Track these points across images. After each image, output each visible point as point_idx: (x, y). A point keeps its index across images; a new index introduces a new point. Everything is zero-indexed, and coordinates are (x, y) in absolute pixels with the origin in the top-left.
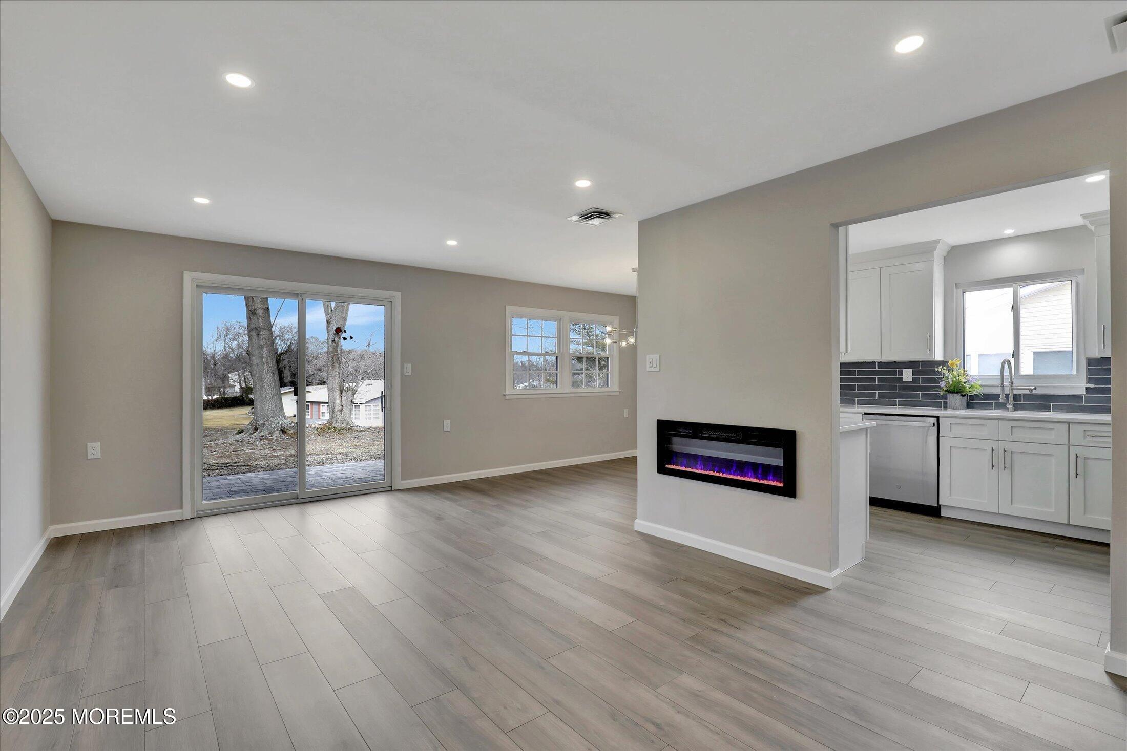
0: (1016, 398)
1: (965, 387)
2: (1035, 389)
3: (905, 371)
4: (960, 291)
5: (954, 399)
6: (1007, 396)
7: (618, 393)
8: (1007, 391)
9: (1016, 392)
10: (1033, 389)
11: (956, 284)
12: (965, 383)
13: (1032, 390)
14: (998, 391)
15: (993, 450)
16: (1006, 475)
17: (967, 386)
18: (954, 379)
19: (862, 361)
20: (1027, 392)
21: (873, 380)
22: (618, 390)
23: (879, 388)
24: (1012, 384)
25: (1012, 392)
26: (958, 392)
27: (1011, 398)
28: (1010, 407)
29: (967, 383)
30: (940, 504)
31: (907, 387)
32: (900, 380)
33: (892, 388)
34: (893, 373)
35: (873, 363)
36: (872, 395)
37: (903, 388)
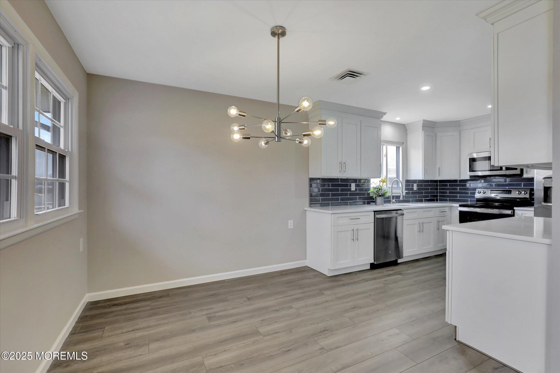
3: (352, 184)
7: (78, 216)
21: (338, 190)
22: (78, 211)
23: (341, 195)
32: (350, 190)
33: (346, 195)
34: (347, 185)
35: (338, 179)
36: (338, 199)
37: (351, 195)
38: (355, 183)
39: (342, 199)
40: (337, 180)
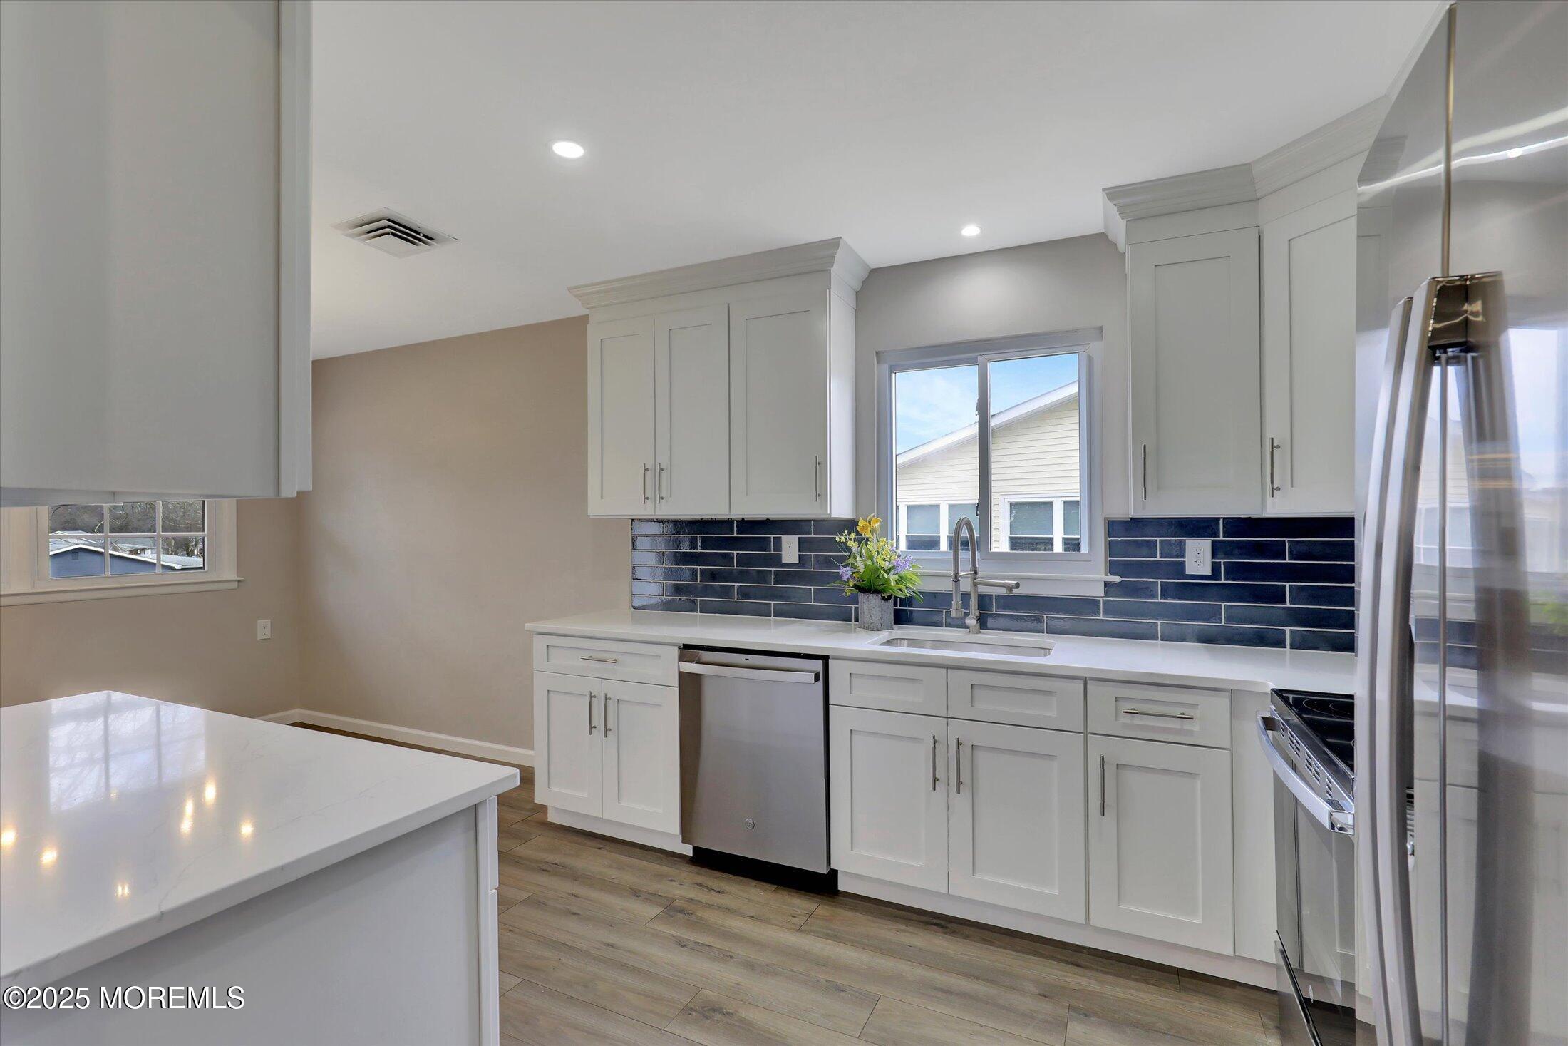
0: (984, 601)
1: (888, 581)
2: (1017, 586)
3: (785, 539)
4: (886, 367)
5: (871, 606)
6: (965, 597)
7: (235, 585)
8: (966, 586)
9: (982, 590)
10: (1013, 587)
11: (877, 353)
12: (888, 571)
13: (1010, 588)
14: (946, 586)
15: (935, 742)
16: (961, 803)
17: (892, 578)
18: (869, 562)
19: (710, 517)
20: (1003, 591)
21: (727, 559)
22: (234, 577)
23: (741, 576)
24: (976, 572)
25: (976, 590)
26: (876, 592)
27: (974, 603)
28: (972, 622)
29: (892, 572)
30: (833, 867)
31: (787, 575)
32: (776, 560)
33: (762, 577)
34: (763, 544)
35: (729, 522)
36: (727, 592)
37: (781, 578)
38: (797, 537)
39: (744, 594)
40: (726, 524)
